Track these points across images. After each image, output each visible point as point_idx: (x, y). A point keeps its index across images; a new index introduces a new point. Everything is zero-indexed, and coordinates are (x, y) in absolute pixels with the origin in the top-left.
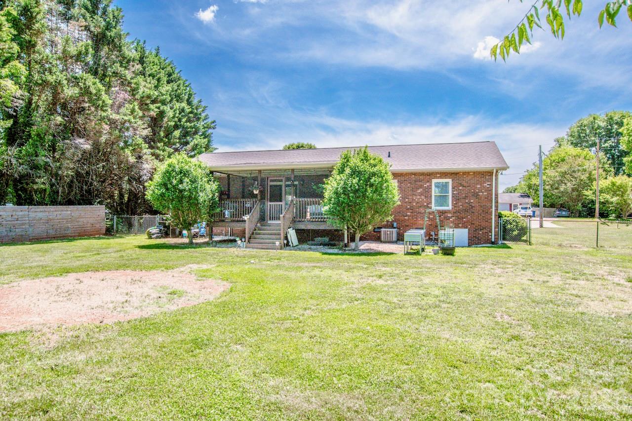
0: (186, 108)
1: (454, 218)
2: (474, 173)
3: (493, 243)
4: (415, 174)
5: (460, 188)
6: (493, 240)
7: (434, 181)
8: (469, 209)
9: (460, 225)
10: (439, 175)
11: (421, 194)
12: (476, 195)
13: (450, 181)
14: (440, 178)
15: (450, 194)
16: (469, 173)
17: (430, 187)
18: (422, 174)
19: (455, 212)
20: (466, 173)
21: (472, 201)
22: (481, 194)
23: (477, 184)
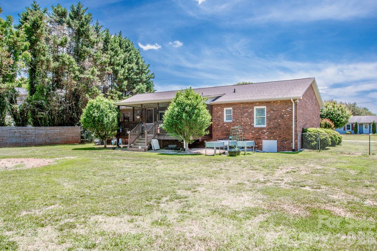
0: (134, 67)
1: (267, 133)
2: (281, 101)
3: (293, 150)
4: (243, 103)
5: (272, 112)
6: (293, 148)
7: (255, 108)
8: (278, 127)
9: (272, 138)
10: (258, 104)
11: (247, 117)
12: (282, 117)
13: (265, 107)
14: (259, 105)
15: (266, 116)
16: (277, 101)
17: (252, 112)
18: (247, 103)
19: (268, 129)
20: (275, 102)
21: (279, 121)
22: (285, 116)
23: (283, 109)
